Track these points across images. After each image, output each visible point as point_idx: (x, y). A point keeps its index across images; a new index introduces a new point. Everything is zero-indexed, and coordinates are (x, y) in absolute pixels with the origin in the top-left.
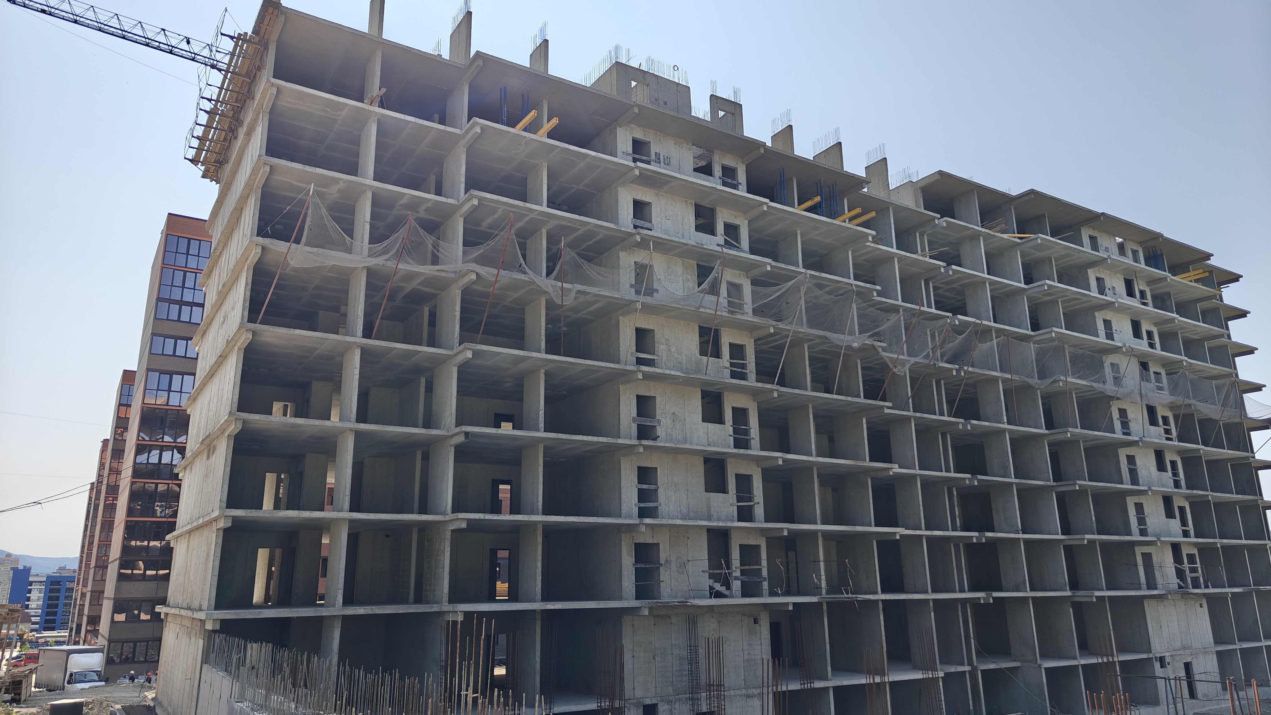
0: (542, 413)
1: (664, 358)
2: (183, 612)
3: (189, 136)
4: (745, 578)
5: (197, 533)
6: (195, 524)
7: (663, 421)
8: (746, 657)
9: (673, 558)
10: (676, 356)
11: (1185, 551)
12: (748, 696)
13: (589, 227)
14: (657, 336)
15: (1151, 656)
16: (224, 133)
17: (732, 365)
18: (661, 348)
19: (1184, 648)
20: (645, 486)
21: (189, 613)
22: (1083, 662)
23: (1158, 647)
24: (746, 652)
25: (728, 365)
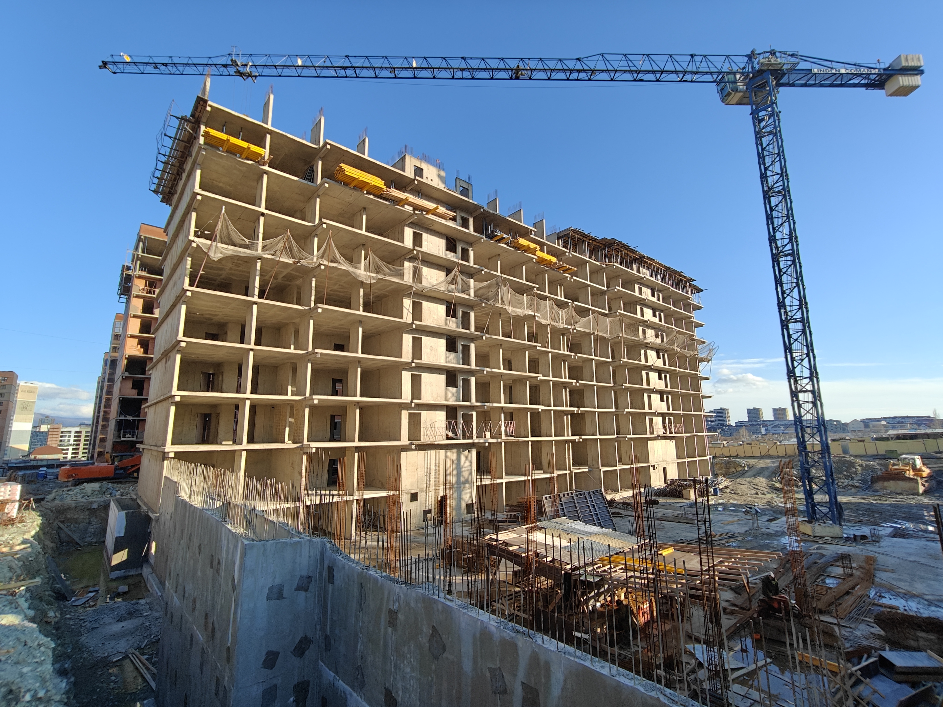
0: (360, 344)
1: (427, 317)
2: (152, 448)
3: (152, 177)
4: (465, 430)
5: (160, 404)
6: (159, 399)
7: (425, 350)
9: (428, 420)
10: (434, 316)
11: (667, 417)
12: (464, 488)
14: (424, 306)
15: (649, 464)
16: (174, 176)
17: (463, 322)
18: (425, 313)
19: (664, 461)
21: (156, 448)
22: (620, 468)
23: (653, 460)
25: (460, 322)
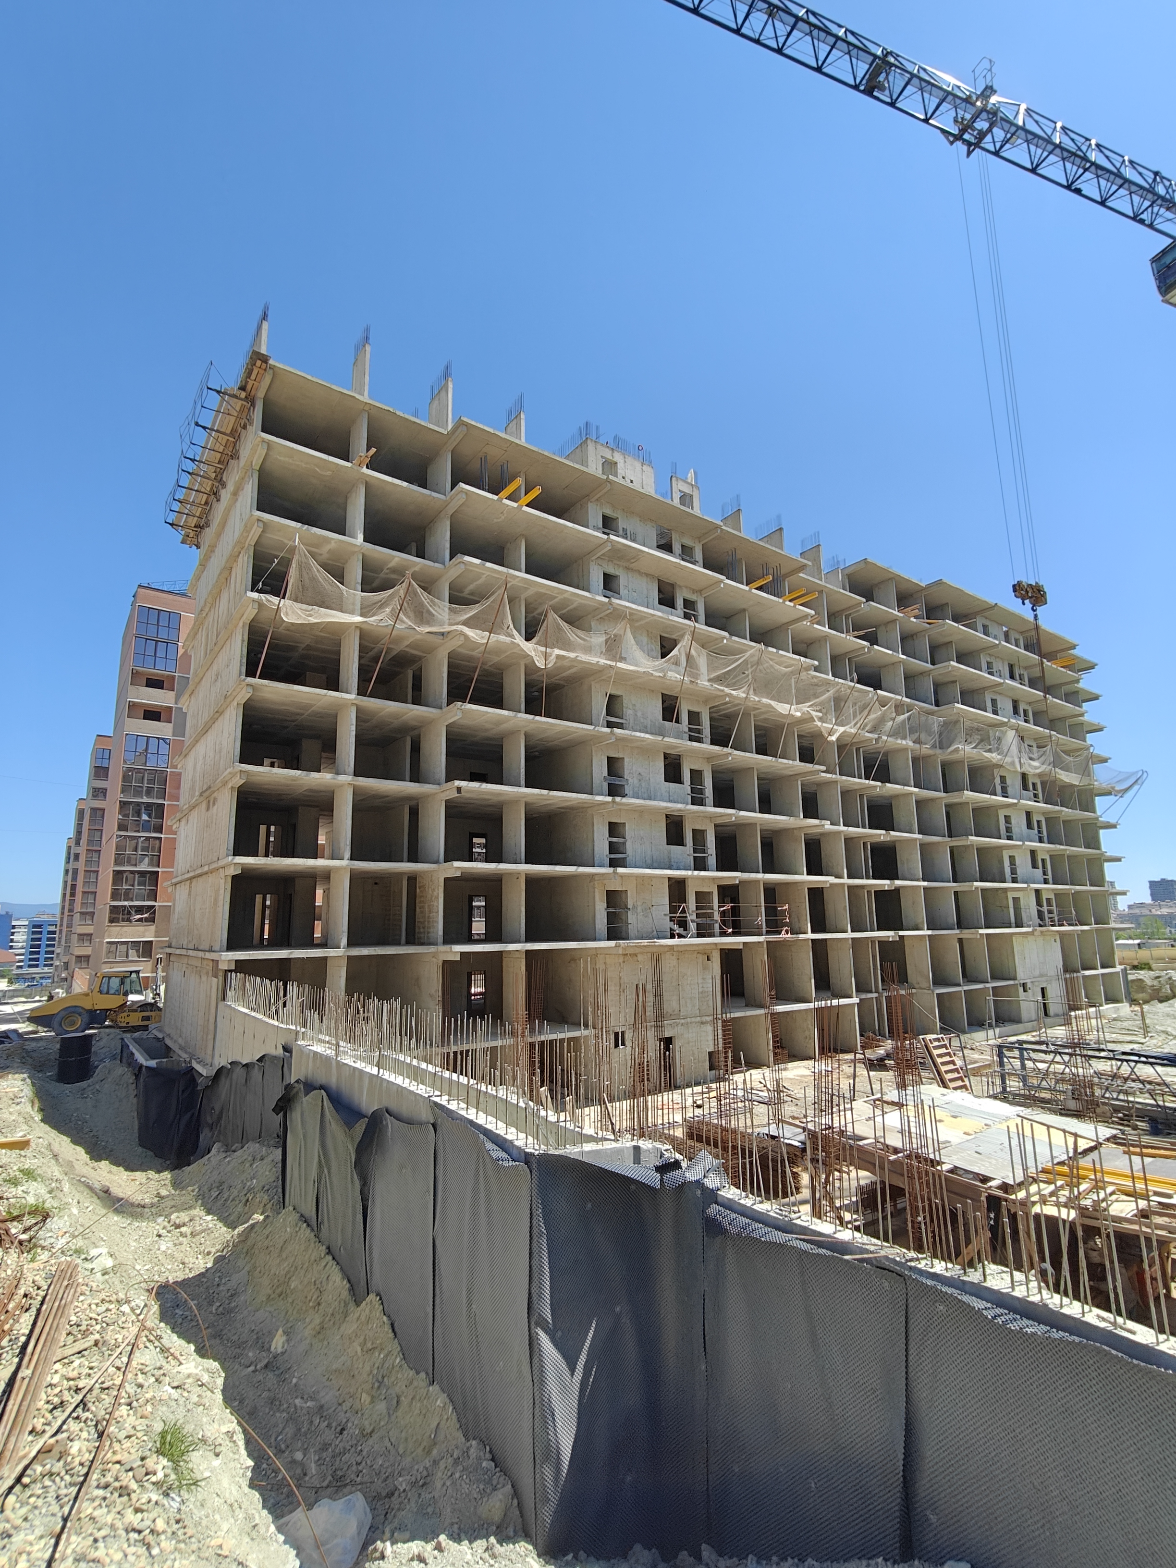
0: (523, 771)
1: (631, 722)
2: (191, 953)
3: (171, 500)
4: (699, 920)
5: (200, 880)
6: (198, 872)
7: (630, 781)
8: (701, 990)
9: (639, 904)
10: (642, 720)
11: (1044, 896)
12: (702, 1023)
13: (566, 595)
14: (625, 702)
15: (1016, 982)
16: (206, 497)
17: (690, 730)
18: (629, 713)
19: (1041, 976)
20: (614, 840)
21: (200, 954)
22: (966, 988)
23: (1022, 975)
24: (701, 986)
25: (687, 730)
